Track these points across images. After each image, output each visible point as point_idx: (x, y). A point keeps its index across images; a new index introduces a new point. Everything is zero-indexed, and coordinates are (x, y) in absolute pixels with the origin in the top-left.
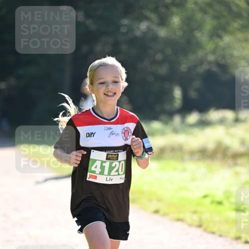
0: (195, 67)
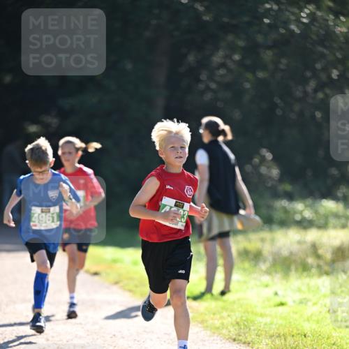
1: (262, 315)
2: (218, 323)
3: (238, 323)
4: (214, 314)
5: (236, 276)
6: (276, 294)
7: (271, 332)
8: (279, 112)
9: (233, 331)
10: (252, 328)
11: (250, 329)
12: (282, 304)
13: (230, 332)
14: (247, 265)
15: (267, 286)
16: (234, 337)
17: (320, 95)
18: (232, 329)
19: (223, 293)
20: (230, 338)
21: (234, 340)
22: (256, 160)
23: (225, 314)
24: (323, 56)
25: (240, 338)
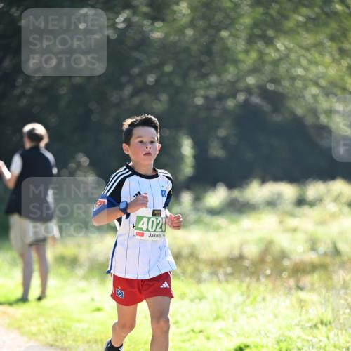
0: (221, 98)
1: (79, 321)
2: (34, 329)
3: (54, 329)
4: (31, 320)
5: (52, 282)
6: (93, 300)
7: (89, 338)
8: (95, 118)
9: (50, 337)
10: (69, 334)
11: (66, 335)
12: (98, 310)
13: (46, 337)
14: (63, 270)
15: (83, 291)
16: (51, 343)
17: (136, 101)
18: (49, 335)
19: (40, 299)
20: (48, 344)
21: (51, 346)
22: (72, 165)
23: (42, 320)
24: (138, 62)
25: (57, 344)
